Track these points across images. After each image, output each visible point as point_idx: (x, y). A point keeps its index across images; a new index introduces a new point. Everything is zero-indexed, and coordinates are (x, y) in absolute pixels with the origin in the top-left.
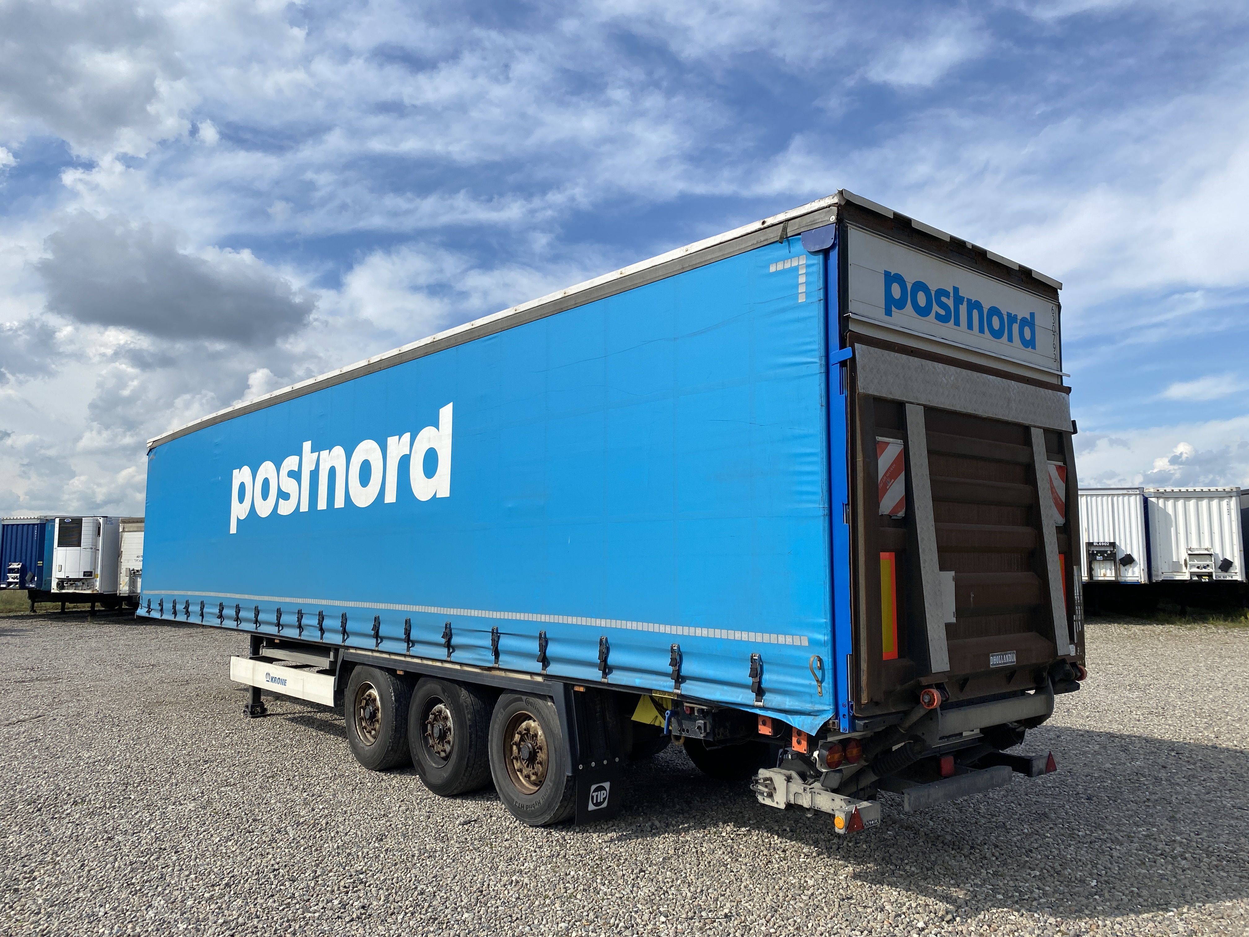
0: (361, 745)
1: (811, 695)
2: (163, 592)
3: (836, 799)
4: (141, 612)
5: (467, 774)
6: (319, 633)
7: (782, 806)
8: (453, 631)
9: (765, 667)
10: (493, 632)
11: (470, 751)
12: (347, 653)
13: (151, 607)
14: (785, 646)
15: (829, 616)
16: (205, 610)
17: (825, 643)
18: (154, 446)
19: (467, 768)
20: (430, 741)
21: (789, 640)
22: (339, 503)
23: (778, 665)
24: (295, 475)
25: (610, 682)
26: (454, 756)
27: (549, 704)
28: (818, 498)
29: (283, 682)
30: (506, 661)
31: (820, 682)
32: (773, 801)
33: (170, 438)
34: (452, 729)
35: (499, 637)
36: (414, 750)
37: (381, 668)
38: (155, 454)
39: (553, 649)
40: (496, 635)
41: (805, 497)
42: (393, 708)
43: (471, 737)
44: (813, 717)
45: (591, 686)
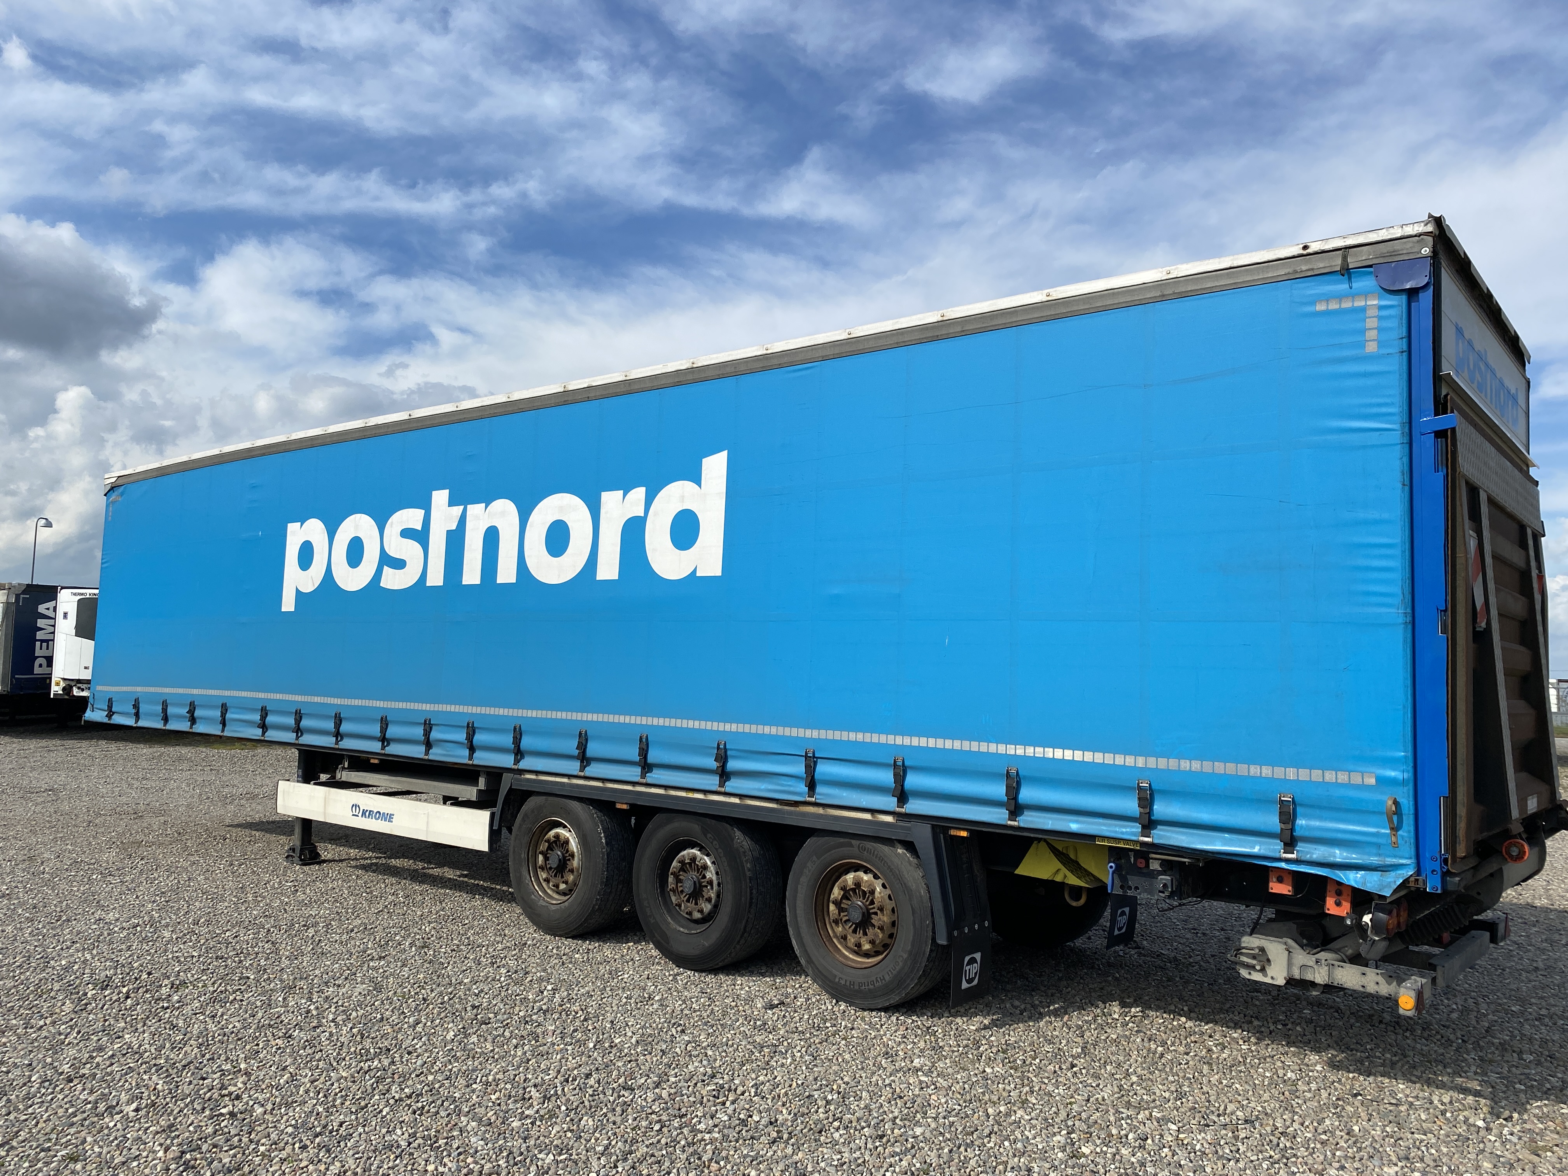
0: (541, 903)
1: (1378, 846)
2: (139, 689)
3: (1368, 973)
4: (90, 715)
5: (742, 941)
6: (467, 752)
7: (1281, 982)
8: (729, 753)
9: (1299, 810)
10: (806, 756)
11: (749, 911)
12: (520, 780)
13: (113, 710)
14: (1337, 784)
15: (1410, 748)
16: (229, 716)
17: (1404, 782)
18: (120, 482)
19: (743, 934)
20: (673, 898)
21: (1343, 777)
22: (507, 574)
23: (1320, 807)
24: (421, 536)
25: (1022, 825)
26: (723, 919)
27: (900, 851)
28: (1397, 600)
29: (389, 817)
30: (824, 793)
31: (1395, 829)
32: (1266, 975)
33: (154, 474)
34: (715, 883)
35: (815, 763)
36: (648, 910)
37: (580, 800)
38: (122, 494)
39: (912, 781)
40: (811, 762)
41: (1374, 599)
42: (603, 853)
43: (751, 894)
44: (1380, 873)
45: (984, 829)
